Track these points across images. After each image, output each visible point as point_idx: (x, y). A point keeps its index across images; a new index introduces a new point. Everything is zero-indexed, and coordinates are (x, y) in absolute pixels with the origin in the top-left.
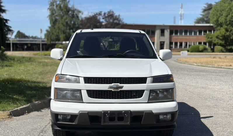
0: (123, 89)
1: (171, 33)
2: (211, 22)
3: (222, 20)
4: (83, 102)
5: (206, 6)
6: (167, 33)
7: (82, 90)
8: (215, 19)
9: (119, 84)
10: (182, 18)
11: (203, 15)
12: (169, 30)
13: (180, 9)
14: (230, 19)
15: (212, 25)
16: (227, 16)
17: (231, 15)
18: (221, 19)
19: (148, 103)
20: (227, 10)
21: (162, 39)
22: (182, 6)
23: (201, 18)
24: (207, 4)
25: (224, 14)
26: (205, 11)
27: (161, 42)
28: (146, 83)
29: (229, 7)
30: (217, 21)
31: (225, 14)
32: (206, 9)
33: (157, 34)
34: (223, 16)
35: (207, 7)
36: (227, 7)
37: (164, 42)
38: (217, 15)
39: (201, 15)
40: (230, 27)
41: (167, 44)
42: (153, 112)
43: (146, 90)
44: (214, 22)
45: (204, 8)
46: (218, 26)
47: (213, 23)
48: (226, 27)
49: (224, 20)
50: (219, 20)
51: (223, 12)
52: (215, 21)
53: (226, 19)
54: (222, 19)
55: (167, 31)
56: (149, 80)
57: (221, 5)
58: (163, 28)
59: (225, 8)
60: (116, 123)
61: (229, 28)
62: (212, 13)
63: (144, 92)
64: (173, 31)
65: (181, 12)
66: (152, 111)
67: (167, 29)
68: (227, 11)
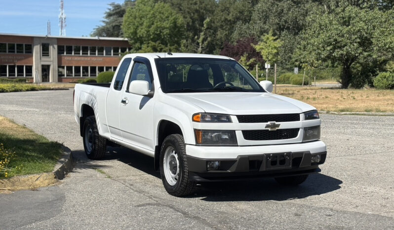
0: (280, 128)
1: (60, 51)
2: (125, 35)
3: (142, 32)
4: (238, 146)
5: (111, 8)
6: (53, 51)
7: (236, 131)
8: (132, 30)
9: (275, 122)
10: (64, 25)
11: (107, 23)
12: (56, 46)
13: (60, 10)
14: (155, 31)
15: (126, 39)
16: (149, 27)
17: (155, 24)
18: (140, 31)
19: (302, 143)
20: (149, 16)
21: (46, 61)
22: (62, 5)
23: (103, 26)
24: (112, 4)
25: (145, 24)
26: (109, 15)
27: (43, 66)
28: (299, 120)
29: (152, 12)
30: (135, 33)
31: (147, 22)
32: (112, 12)
33: (37, 53)
34: (143, 27)
35: (113, 10)
36: (149, 11)
37: (48, 66)
38: (134, 24)
39: (104, 22)
40: (159, 44)
41: (53, 70)
42: (311, 152)
43: (302, 128)
44: (130, 35)
45: (108, 11)
46: (136, 42)
47: (127, 37)
48: (153, 43)
49: (146, 32)
50: (138, 31)
51: (143, 19)
52: (132, 34)
53: (148, 31)
54: (143, 30)
55: (54, 47)
56: (302, 116)
57: (140, 8)
58: (45, 42)
59: (147, 13)
60: (278, 167)
61: (158, 46)
62: (126, 21)
63: (298, 131)
64: (63, 47)
65: (61, 14)
66: (309, 151)
67: (53, 45)
68: (150, 18)
